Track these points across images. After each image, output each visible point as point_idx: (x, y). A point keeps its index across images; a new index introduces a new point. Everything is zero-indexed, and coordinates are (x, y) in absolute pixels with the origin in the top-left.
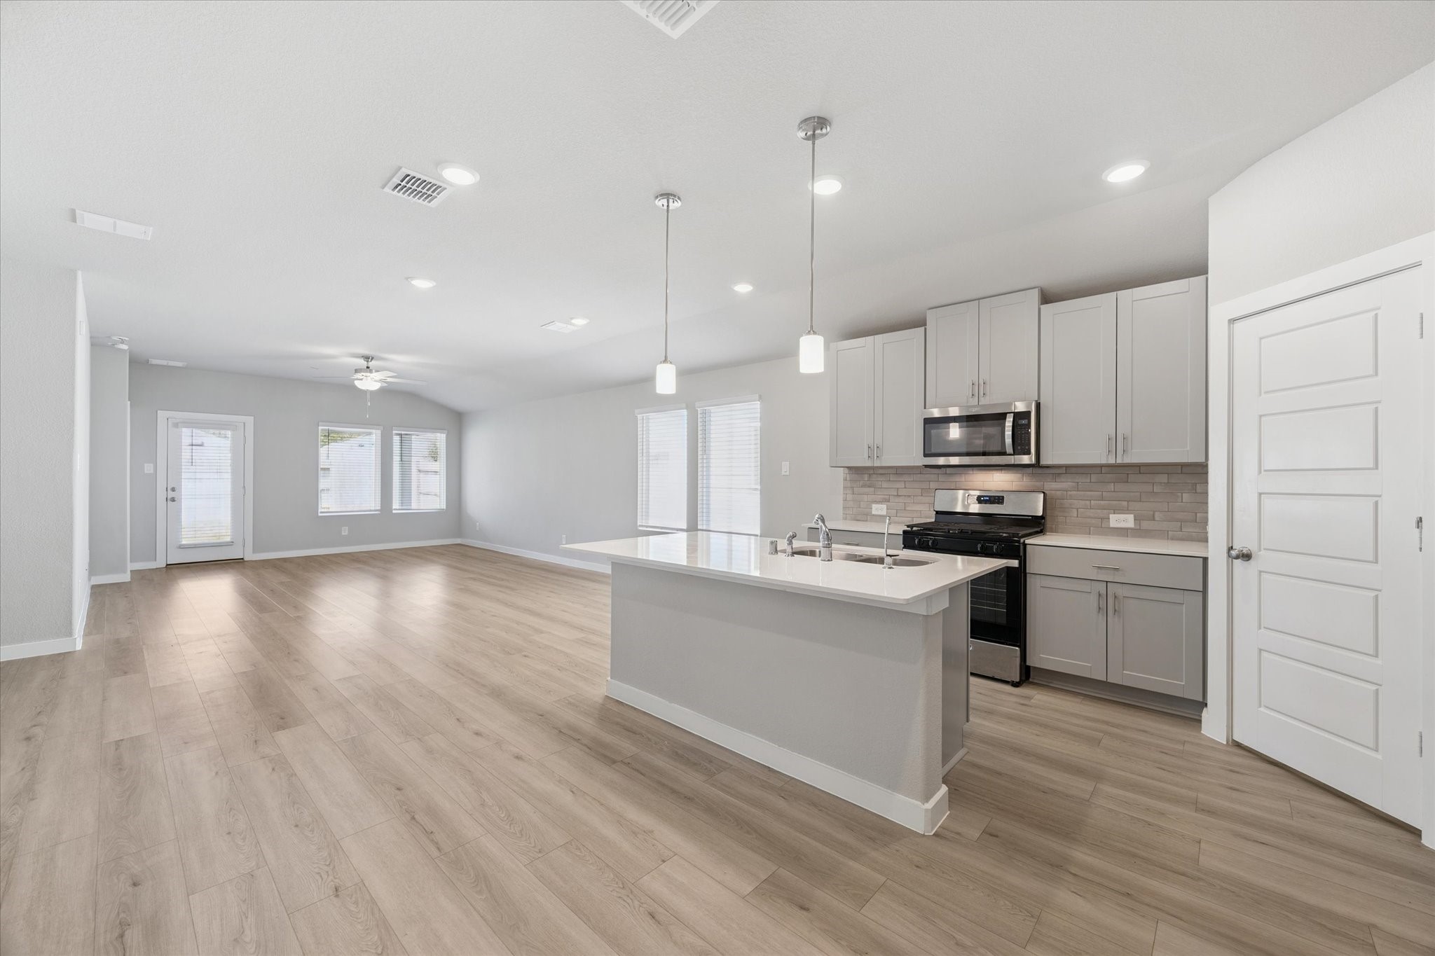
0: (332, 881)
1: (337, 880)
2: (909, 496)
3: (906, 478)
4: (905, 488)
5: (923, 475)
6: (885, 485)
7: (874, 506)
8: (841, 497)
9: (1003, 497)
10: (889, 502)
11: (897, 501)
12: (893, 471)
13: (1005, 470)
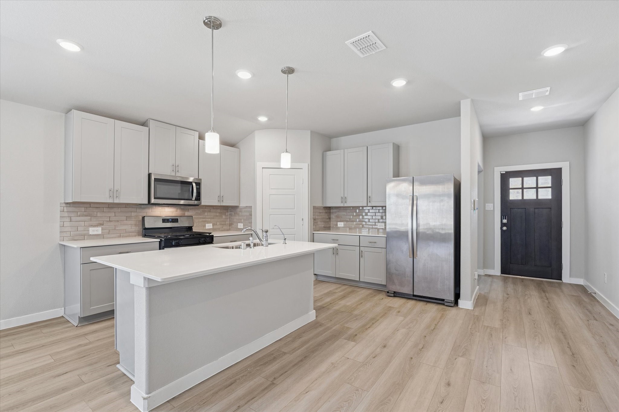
0: (440, 407)
1: (438, 405)
2: (118, 221)
3: (115, 210)
4: (115, 216)
5: (127, 208)
6: (99, 214)
7: (91, 229)
8: (57, 225)
9: (178, 219)
10: (103, 225)
11: (109, 224)
12: (107, 206)
13: (170, 206)
